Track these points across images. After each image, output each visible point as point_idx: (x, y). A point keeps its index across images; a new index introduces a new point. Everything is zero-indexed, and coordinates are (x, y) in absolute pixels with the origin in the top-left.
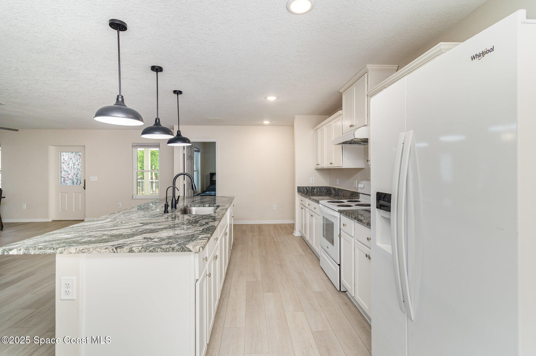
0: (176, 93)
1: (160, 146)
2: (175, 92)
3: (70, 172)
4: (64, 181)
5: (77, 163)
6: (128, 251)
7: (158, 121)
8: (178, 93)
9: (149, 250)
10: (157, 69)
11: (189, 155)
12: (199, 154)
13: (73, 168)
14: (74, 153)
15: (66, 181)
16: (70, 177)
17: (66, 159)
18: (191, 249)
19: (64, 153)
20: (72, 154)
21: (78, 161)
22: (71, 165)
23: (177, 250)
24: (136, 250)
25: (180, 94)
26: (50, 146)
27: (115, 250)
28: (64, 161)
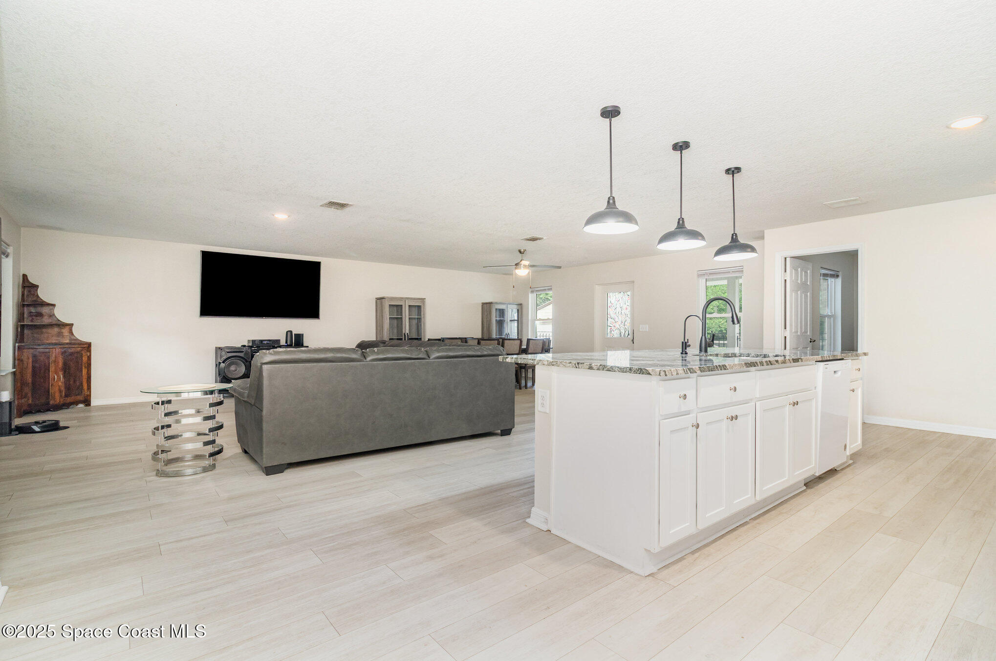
0: (730, 172)
1: (743, 271)
2: (728, 171)
3: (617, 320)
4: (611, 331)
5: (625, 307)
6: (588, 367)
7: (681, 222)
8: (733, 171)
9: (606, 369)
10: (681, 146)
11: (799, 282)
12: (839, 281)
13: (620, 313)
14: (622, 293)
15: (613, 332)
16: (617, 326)
17: (613, 301)
18: (650, 372)
19: (611, 294)
20: (620, 295)
21: (627, 304)
22: (619, 309)
23: (635, 371)
24: (595, 367)
25: (738, 172)
26: (597, 286)
27: (577, 364)
28: (611, 304)
